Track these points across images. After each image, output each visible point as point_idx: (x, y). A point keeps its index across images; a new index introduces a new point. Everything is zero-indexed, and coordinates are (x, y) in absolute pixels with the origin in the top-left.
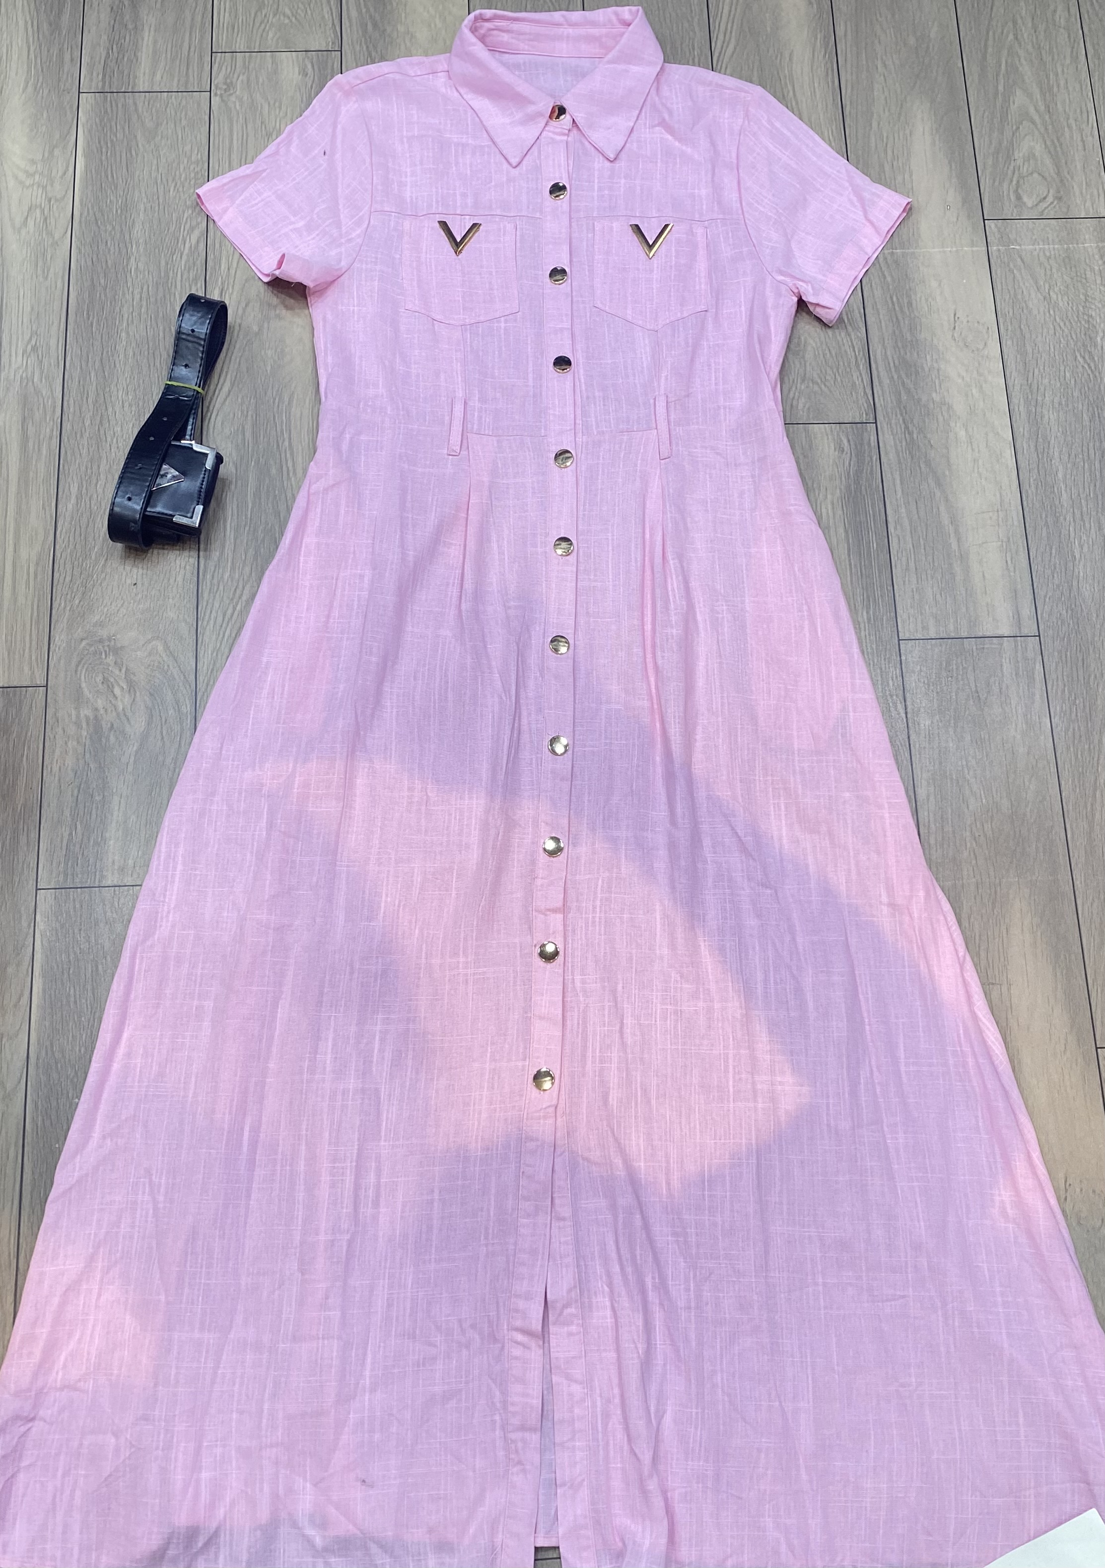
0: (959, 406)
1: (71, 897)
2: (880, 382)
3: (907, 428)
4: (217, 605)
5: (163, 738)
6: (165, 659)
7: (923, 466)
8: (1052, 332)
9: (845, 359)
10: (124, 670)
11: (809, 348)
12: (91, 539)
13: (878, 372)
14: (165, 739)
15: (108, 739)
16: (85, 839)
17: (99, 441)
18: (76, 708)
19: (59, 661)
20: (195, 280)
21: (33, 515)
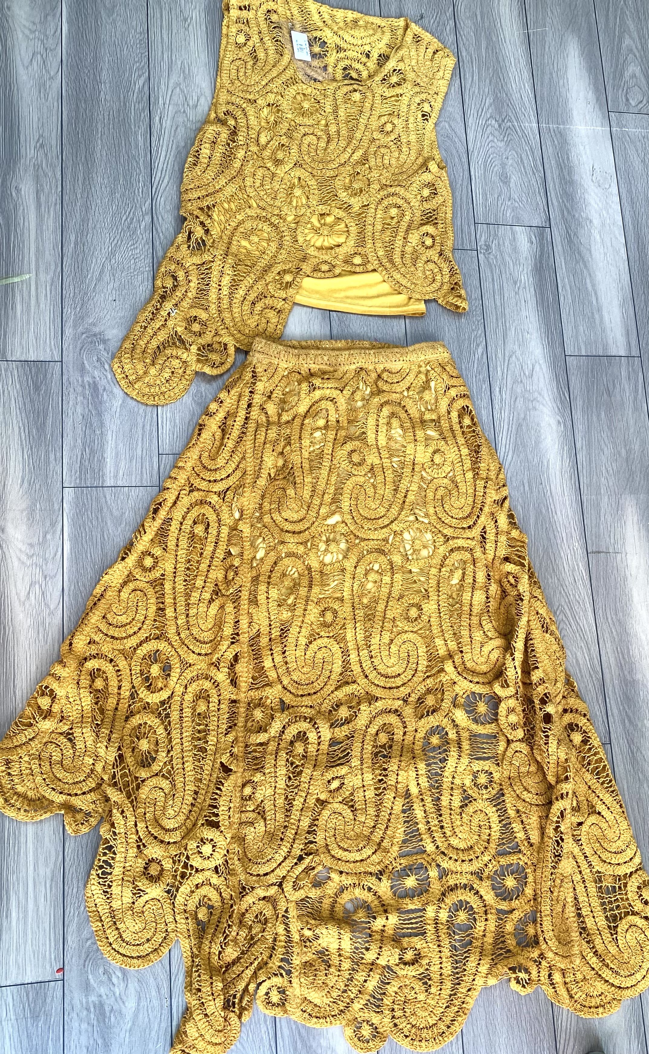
0: (596, 222)
1: (85, 493)
3: (568, 232)
7: (577, 255)
11: (512, 180)
12: (85, 269)
15: (102, 396)
16: (92, 457)
17: (87, 208)
18: (81, 376)
19: (69, 346)
20: (143, 109)
21: (47, 252)
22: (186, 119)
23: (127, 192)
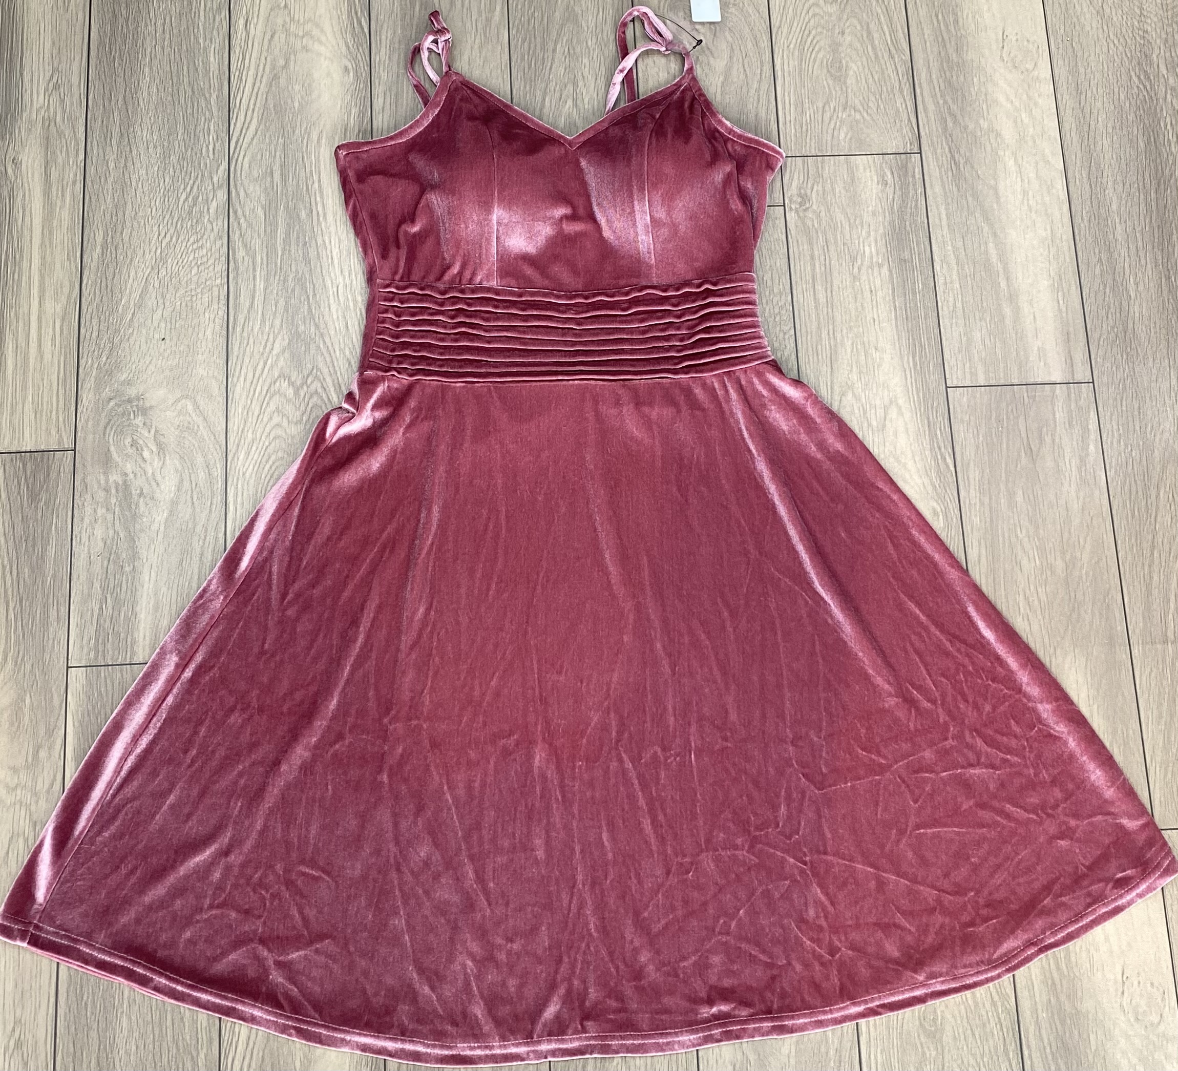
0: (1008, 133)
1: (103, 675)
2: (925, 110)
3: (953, 157)
4: (247, 360)
5: (193, 503)
6: (195, 418)
7: (970, 199)
8: (1105, 49)
9: (888, 84)
10: (153, 431)
11: (851, 73)
12: (117, 291)
13: (922, 95)
14: (196, 503)
15: (137, 505)
16: (116, 613)
17: (123, 186)
18: (105, 473)
19: (87, 421)
20: (219, 9)
21: (58, 266)
22: (288, 20)
23: (189, 153)
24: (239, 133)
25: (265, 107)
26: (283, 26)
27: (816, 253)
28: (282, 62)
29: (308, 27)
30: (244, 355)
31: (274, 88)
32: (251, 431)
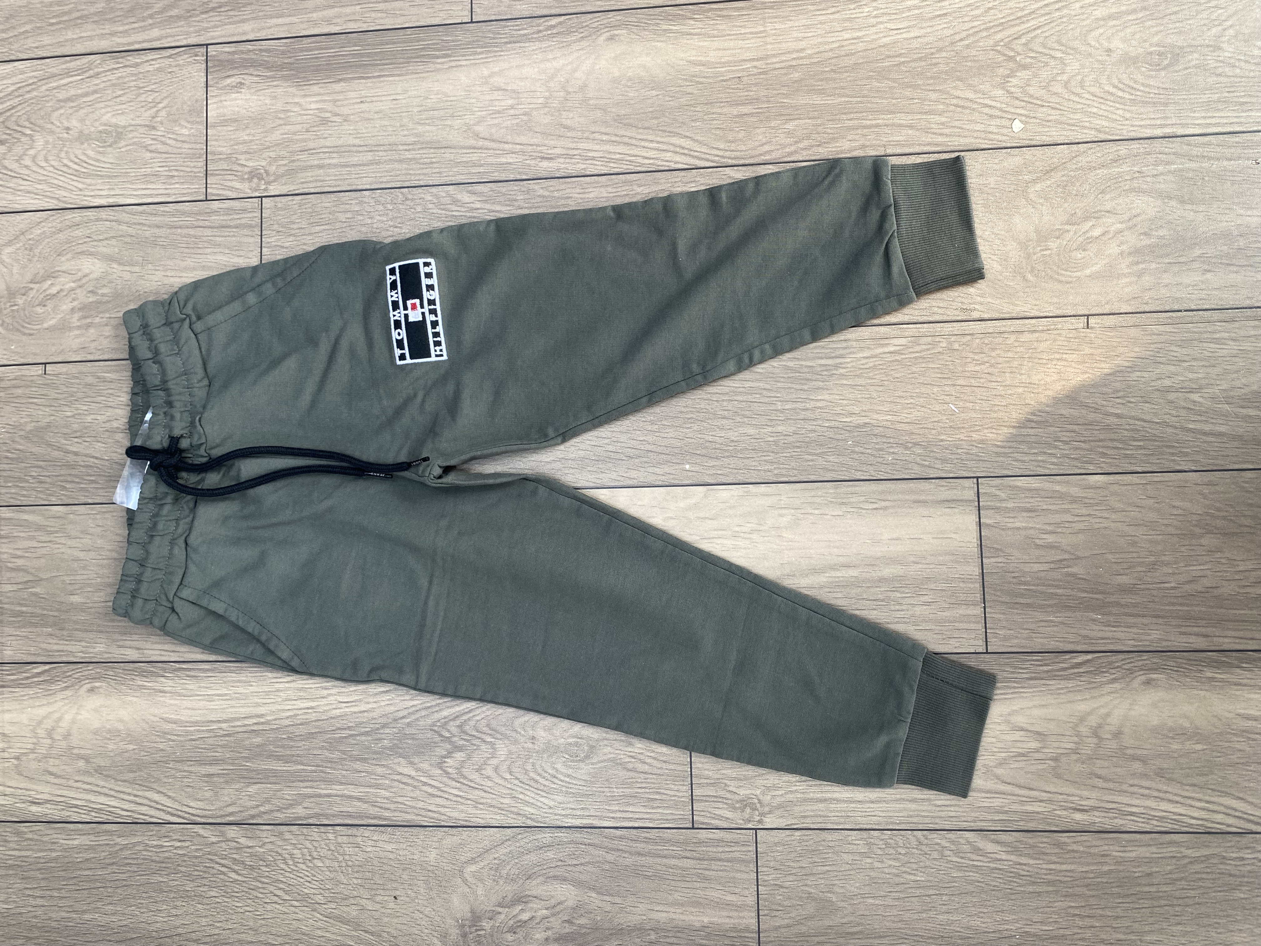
2: (157, 39)
4: (421, 805)
5: (582, 864)
6: (486, 863)
9: (127, 79)
10: (500, 910)
13: (143, 42)
14: (583, 861)
24: (162, 813)
25: (132, 782)
26: (39, 761)
27: (316, 162)
28: (81, 764)
29: (41, 732)
30: (415, 808)
31: (111, 773)
32: (502, 800)
